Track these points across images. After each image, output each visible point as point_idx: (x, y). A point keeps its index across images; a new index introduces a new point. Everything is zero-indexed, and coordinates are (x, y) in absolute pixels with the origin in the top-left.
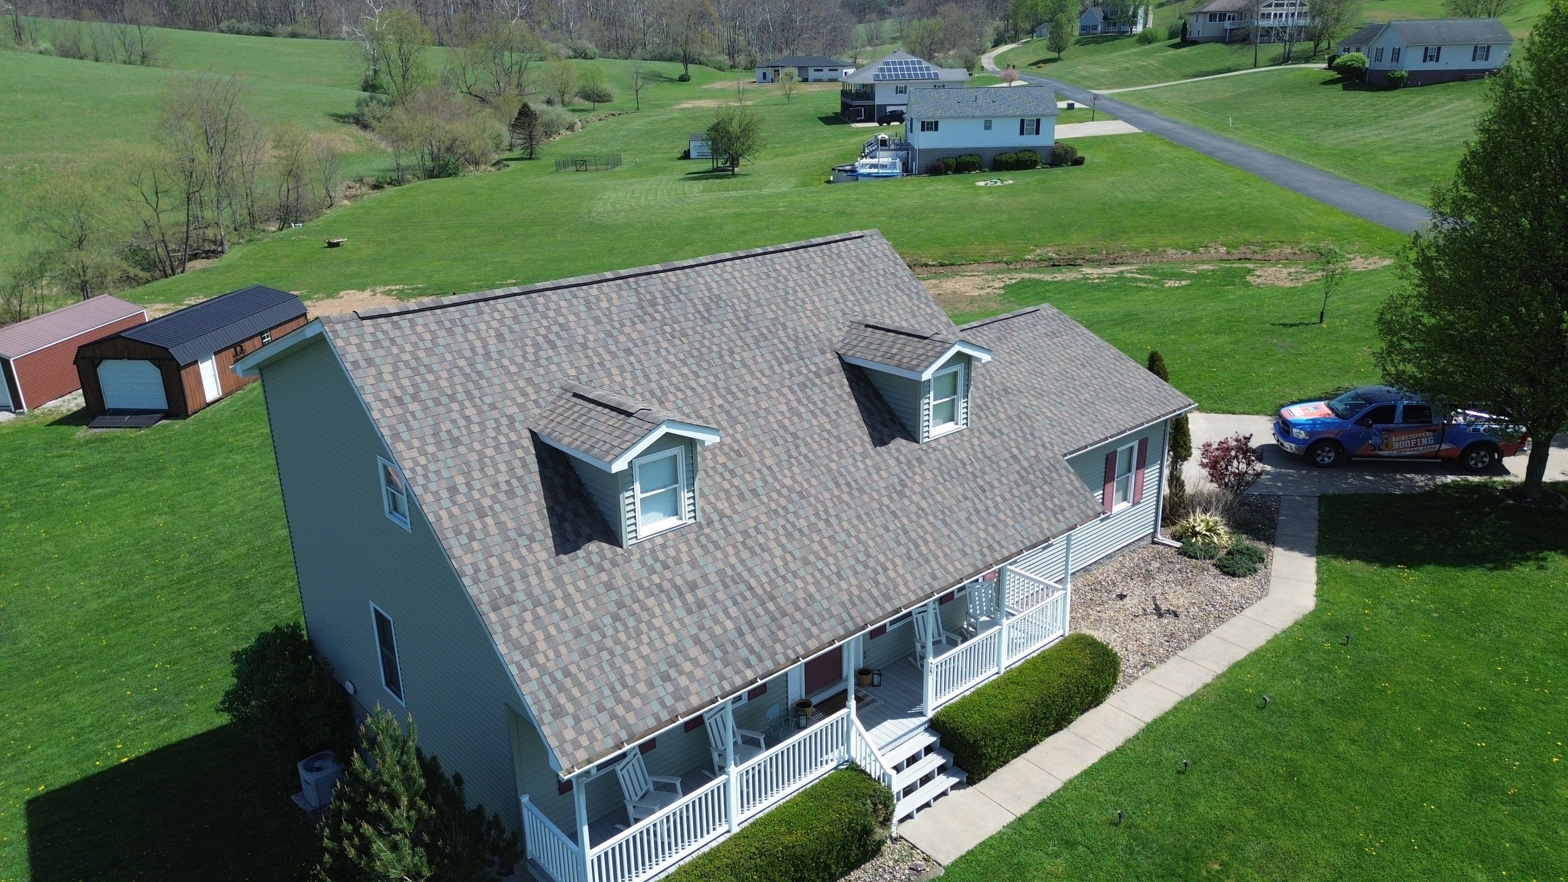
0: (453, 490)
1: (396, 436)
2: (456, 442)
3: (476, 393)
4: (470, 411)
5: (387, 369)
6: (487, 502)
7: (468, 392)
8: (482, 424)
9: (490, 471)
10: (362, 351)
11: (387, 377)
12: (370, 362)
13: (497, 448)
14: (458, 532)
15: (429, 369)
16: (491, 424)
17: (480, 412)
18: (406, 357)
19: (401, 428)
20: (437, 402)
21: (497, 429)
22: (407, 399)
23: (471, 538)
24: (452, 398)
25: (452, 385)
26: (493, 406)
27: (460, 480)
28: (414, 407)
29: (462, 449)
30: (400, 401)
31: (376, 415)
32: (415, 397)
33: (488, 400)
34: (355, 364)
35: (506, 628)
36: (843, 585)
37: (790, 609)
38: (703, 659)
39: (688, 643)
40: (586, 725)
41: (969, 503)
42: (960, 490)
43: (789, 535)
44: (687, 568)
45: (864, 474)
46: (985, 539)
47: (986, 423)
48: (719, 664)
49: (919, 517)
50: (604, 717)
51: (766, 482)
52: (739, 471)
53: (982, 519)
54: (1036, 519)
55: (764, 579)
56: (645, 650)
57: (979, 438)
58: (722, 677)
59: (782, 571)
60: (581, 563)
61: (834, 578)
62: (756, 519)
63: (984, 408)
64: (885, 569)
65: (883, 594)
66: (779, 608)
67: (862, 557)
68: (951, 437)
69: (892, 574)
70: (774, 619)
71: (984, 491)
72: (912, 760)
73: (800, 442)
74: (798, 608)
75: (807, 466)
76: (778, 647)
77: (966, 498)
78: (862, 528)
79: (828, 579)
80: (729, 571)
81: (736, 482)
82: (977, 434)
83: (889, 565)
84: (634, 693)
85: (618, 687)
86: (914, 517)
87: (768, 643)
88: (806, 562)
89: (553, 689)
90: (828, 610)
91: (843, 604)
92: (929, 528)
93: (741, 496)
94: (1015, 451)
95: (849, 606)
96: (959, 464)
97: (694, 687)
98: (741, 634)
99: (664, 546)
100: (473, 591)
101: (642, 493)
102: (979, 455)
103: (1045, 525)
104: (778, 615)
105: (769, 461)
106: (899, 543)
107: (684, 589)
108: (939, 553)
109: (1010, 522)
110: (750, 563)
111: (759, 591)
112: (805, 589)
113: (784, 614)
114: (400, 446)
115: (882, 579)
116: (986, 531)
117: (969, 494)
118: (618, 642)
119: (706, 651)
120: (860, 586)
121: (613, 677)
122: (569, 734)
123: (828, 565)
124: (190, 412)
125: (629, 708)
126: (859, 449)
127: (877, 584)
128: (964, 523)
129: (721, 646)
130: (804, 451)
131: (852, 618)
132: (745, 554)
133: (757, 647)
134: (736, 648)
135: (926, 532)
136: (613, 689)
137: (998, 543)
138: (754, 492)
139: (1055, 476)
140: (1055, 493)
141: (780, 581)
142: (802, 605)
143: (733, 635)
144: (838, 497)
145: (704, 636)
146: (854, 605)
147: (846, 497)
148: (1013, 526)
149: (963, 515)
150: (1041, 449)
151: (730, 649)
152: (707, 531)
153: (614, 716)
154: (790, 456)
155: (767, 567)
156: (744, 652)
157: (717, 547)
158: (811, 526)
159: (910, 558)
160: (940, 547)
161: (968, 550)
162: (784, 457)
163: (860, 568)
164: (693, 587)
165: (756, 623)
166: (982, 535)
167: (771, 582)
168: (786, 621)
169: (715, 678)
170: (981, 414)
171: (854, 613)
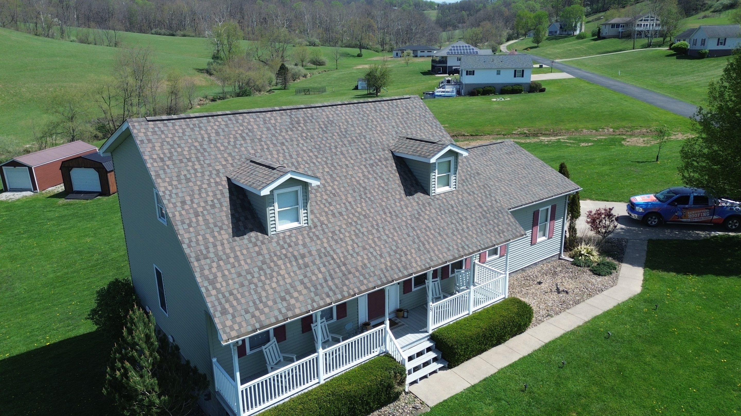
0: (183, 203)
1: (158, 176)
2: (188, 180)
3: (202, 158)
4: (197, 167)
5: (158, 145)
6: (200, 209)
7: (197, 158)
8: (203, 173)
9: (204, 195)
10: (146, 135)
11: (157, 148)
12: (149, 141)
13: (209, 185)
14: (183, 223)
15: (179, 146)
16: (207, 173)
17: (202, 167)
18: (168, 140)
19: (161, 172)
20: (181, 161)
21: (210, 176)
22: (166, 159)
23: (190, 225)
24: (189, 160)
25: (190, 154)
26: (209, 165)
27: (188, 198)
28: (168, 163)
29: (191, 184)
30: (162, 160)
31: (149, 165)
32: (170, 159)
33: (207, 162)
34: (142, 141)
35: (202, 270)
36: (383, 261)
37: (353, 270)
38: (305, 292)
39: (297, 283)
40: (238, 319)
41: (453, 226)
42: (449, 219)
43: (356, 235)
44: (301, 247)
45: (399, 208)
46: (460, 243)
47: (466, 188)
48: (313, 295)
49: (426, 231)
50: (248, 316)
51: (347, 209)
52: (334, 203)
53: (460, 234)
54: (489, 235)
55: (341, 255)
56: (274, 285)
57: (461, 195)
58: (313, 301)
59: (351, 252)
60: (246, 241)
61: (378, 257)
62: (340, 226)
63: (466, 181)
64: (406, 255)
65: (403, 266)
66: (347, 269)
67: (394, 248)
68: (447, 194)
69: (409, 257)
70: (344, 275)
71: (462, 220)
72: (419, 354)
73: (367, 191)
74: (358, 270)
75: (370, 203)
76: (345, 288)
77: (452, 223)
78: (395, 234)
79: (375, 257)
80: (323, 250)
81: (332, 208)
82: (461, 193)
83: (408, 253)
84: (266, 305)
85: (258, 302)
86: (423, 230)
87: (340, 286)
88: (364, 249)
89: (223, 301)
90: (373, 272)
91: (381, 270)
92: (431, 236)
93: (334, 215)
94: (480, 202)
95: (385, 271)
96: (449, 206)
97: (298, 305)
98: (326, 281)
99: (290, 236)
100: (187, 251)
101: (279, 208)
102: (461, 203)
103: (493, 239)
104: (346, 273)
105: (350, 199)
106: (414, 243)
107: (298, 257)
108: (435, 249)
109: (475, 236)
110: (334, 247)
111: (338, 261)
112: (362, 261)
113: (350, 273)
114: (159, 181)
115: (403, 259)
116: (461, 239)
117: (454, 221)
118: (260, 281)
119: (306, 287)
120: (391, 262)
121: (255, 297)
122: (229, 323)
123: (376, 250)
124: (111, 192)
125: (262, 312)
126: (398, 197)
127: (401, 261)
128: (450, 235)
129: (315, 286)
130: (369, 195)
131: (386, 277)
132: (332, 243)
133: (333, 287)
134: (323, 287)
135: (429, 238)
136: (254, 303)
137: (467, 245)
138: (341, 214)
139: (501, 215)
140: (500, 224)
141: (349, 257)
142: (360, 268)
143: (322, 281)
144: (385, 219)
145: (306, 280)
146: (388, 270)
147: (389, 219)
148: (476, 238)
149: (450, 231)
150: (494, 202)
151: (319, 287)
152: (313, 230)
153: (253, 316)
154: (361, 198)
155: (343, 249)
156: (326, 290)
157: (318, 238)
158: (369, 231)
159: (420, 250)
160: (436, 246)
161: (451, 248)
162: (358, 198)
163: (392, 253)
164: (303, 256)
165: (334, 276)
166: (459, 241)
167: (345, 257)
168: (350, 276)
169: (310, 301)
170: (464, 184)
171: (387, 274)
